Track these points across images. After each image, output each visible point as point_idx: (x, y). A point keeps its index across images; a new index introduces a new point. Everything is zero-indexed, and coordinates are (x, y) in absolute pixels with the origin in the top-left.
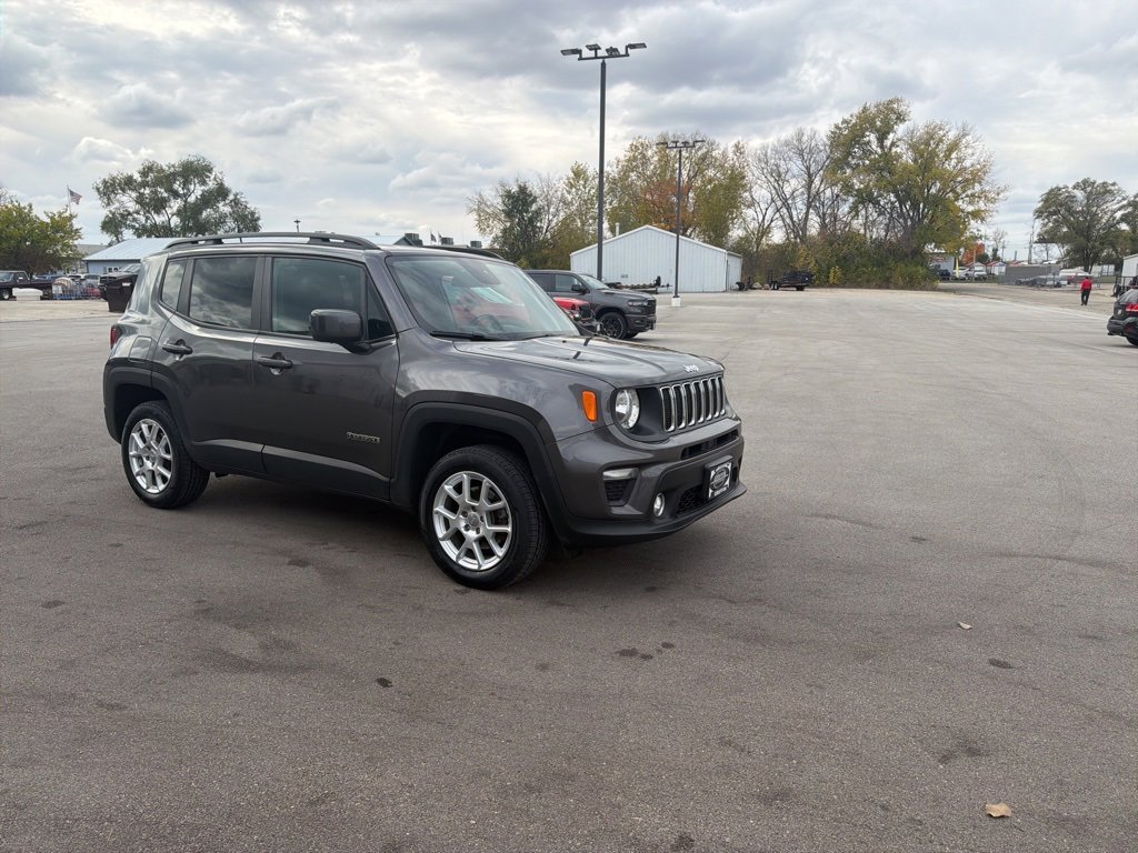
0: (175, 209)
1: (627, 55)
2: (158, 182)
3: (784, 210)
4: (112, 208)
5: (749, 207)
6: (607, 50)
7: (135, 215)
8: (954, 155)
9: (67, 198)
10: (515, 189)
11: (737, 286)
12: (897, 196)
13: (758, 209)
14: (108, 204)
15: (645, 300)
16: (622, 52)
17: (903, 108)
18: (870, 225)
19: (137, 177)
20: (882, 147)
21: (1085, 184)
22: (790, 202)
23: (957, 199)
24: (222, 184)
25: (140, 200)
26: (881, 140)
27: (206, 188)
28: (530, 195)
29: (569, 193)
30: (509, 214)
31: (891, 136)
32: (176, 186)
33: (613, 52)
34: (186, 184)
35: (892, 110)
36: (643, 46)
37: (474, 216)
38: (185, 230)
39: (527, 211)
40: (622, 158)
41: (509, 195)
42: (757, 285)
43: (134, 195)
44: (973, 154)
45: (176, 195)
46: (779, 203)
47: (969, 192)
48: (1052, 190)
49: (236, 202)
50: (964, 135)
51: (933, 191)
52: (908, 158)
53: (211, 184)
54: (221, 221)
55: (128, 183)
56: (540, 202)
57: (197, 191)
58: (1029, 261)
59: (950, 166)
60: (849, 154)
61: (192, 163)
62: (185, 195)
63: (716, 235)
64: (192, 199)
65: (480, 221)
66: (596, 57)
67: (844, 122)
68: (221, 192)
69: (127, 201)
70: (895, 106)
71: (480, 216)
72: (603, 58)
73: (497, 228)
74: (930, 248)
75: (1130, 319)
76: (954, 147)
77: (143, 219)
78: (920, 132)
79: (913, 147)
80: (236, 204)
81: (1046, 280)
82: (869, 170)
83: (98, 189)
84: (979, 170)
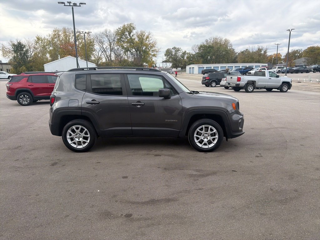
1: (80, 6)
3: (104, 52)
5: (94, 51)
6: (73, 4)
8: (147, 39)
10: (16, 43)
12: (135, 50)
13: (96, 52)
16: (78, 5)
17: (134, 26)
18: (129, 57)
20: (130, 36)
21: (174, 48)
22: (106, 50)
23: (149, 51)
26: (130, 34)
28: (22, 45)
29: (36, 45)
30: (15, 51)
31: (132, 33)
33: (75, 5)
35: (131, 26)
36: (85, 4)
39: (23, 51)
40: (51, 34)
41: (14, 45)
44: (152, 39)
46: (103, 50)
47: (152, 49)
48: (168, 49)
50: (150, 34)
51: (143, 49)
52: (137, 40)
56: (27, 48)
58: (163, 67)
59: (147, 42)
60: (121, 37)
65: (3, 53)
66: (70, 6)
67: (119, 28)
70: (132, 25)
71: (3, 52)
73: (11, 56)
74: (145, 64)
75: (206, 81)
76: (147, 37)
78: (139, 33)
79: (138, 37)
81: (170, 72)
82: (127, 42)
84: (154, 44)
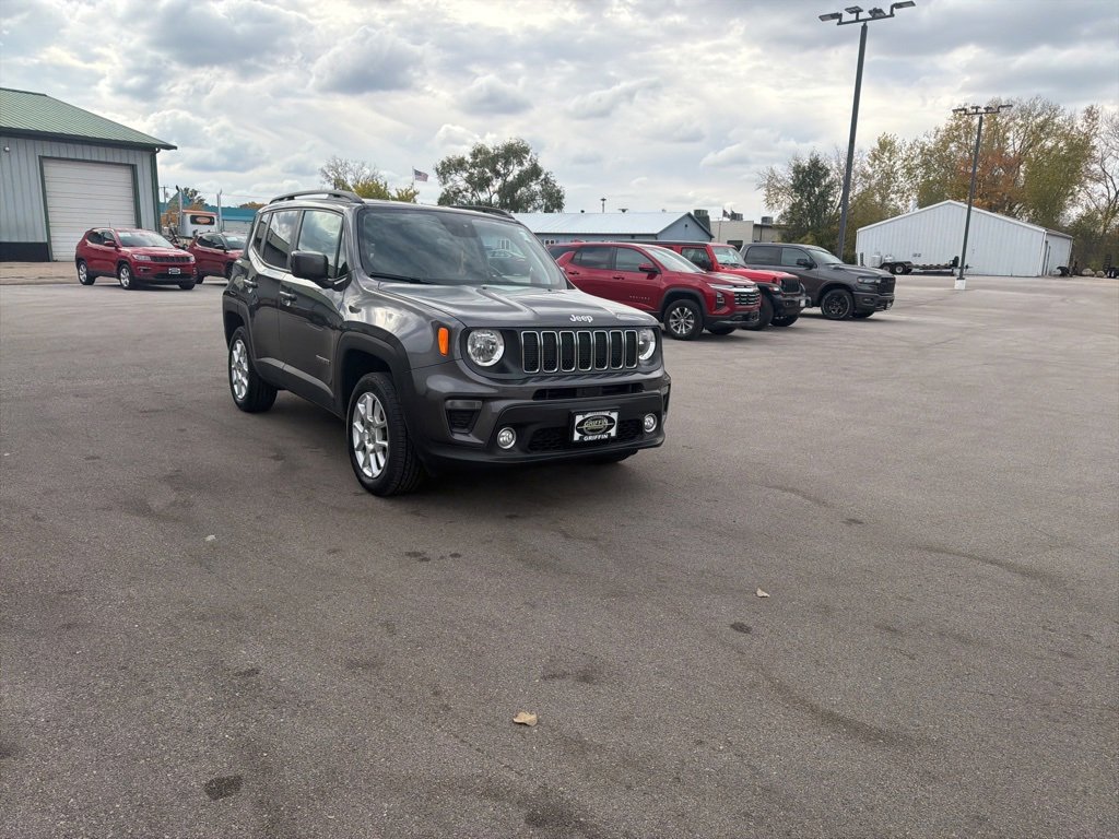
0: (497, 188)
1: (892, 15)
2: (484, 164)
4: (447, 186)
5: (1098, 181)
6: (870, 12)
7: (464, 193)
9: (411, 177)
10: (806, 163)
11: (1059, 272)
13: (1110, 184)
14: (444, 183)
15: (879, 277)
16: (888, 13)
19: (469, 159)
24: (535, 165)
25: (469, 180)
27: (524, 168)
28: (823, 168)
30: (799, 189)
32: (498, 167)
33: (877, 14)
34: (507, 163)
37: (763, 191)
38: (503, 205)
39: (819, 185)
40: (943, 127)
41: (799, 169)
42: (1089, 271)
43: (465, 175)
45: (498, 174)
49: (546, 181)
53: (527, 165)
54: (532, 198)
55: (459, 165)
56: (835, 176)
57: (515, 171)
61: (513, 145)
62: (505, 174)
63: (1046, 212)
64: (510, 178)
65: (769, 196)
66: (857, 20)
68: (535, 172)
69: (459, 180)
71: (769, 191)
72: (865, 20)
73: (786, 203)
77: (469, 195)
80: (546, 183)
83: (437, 170)
